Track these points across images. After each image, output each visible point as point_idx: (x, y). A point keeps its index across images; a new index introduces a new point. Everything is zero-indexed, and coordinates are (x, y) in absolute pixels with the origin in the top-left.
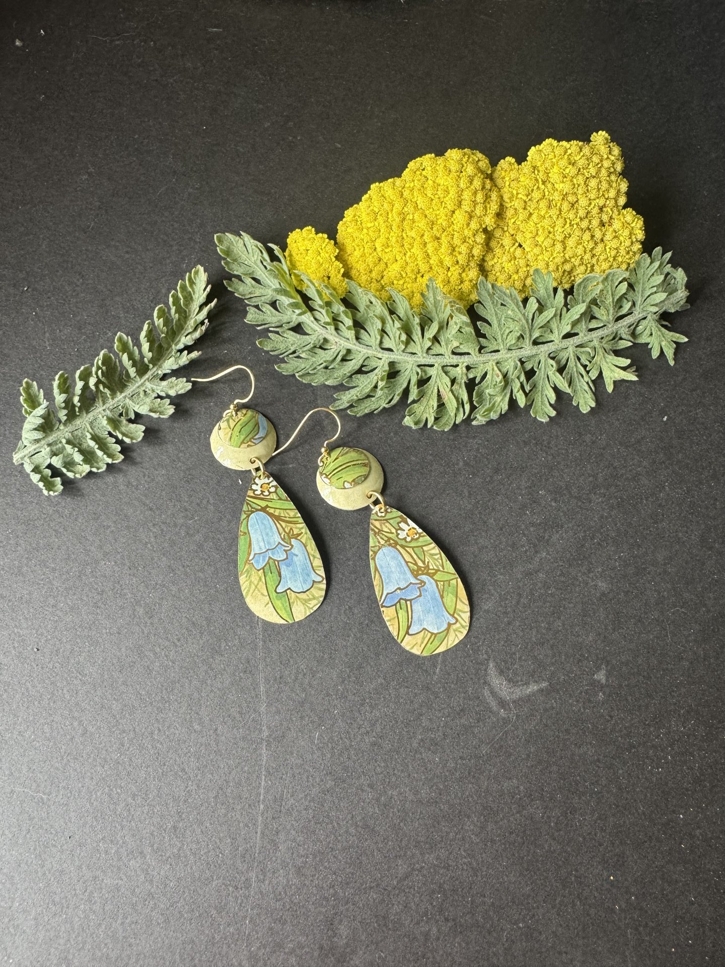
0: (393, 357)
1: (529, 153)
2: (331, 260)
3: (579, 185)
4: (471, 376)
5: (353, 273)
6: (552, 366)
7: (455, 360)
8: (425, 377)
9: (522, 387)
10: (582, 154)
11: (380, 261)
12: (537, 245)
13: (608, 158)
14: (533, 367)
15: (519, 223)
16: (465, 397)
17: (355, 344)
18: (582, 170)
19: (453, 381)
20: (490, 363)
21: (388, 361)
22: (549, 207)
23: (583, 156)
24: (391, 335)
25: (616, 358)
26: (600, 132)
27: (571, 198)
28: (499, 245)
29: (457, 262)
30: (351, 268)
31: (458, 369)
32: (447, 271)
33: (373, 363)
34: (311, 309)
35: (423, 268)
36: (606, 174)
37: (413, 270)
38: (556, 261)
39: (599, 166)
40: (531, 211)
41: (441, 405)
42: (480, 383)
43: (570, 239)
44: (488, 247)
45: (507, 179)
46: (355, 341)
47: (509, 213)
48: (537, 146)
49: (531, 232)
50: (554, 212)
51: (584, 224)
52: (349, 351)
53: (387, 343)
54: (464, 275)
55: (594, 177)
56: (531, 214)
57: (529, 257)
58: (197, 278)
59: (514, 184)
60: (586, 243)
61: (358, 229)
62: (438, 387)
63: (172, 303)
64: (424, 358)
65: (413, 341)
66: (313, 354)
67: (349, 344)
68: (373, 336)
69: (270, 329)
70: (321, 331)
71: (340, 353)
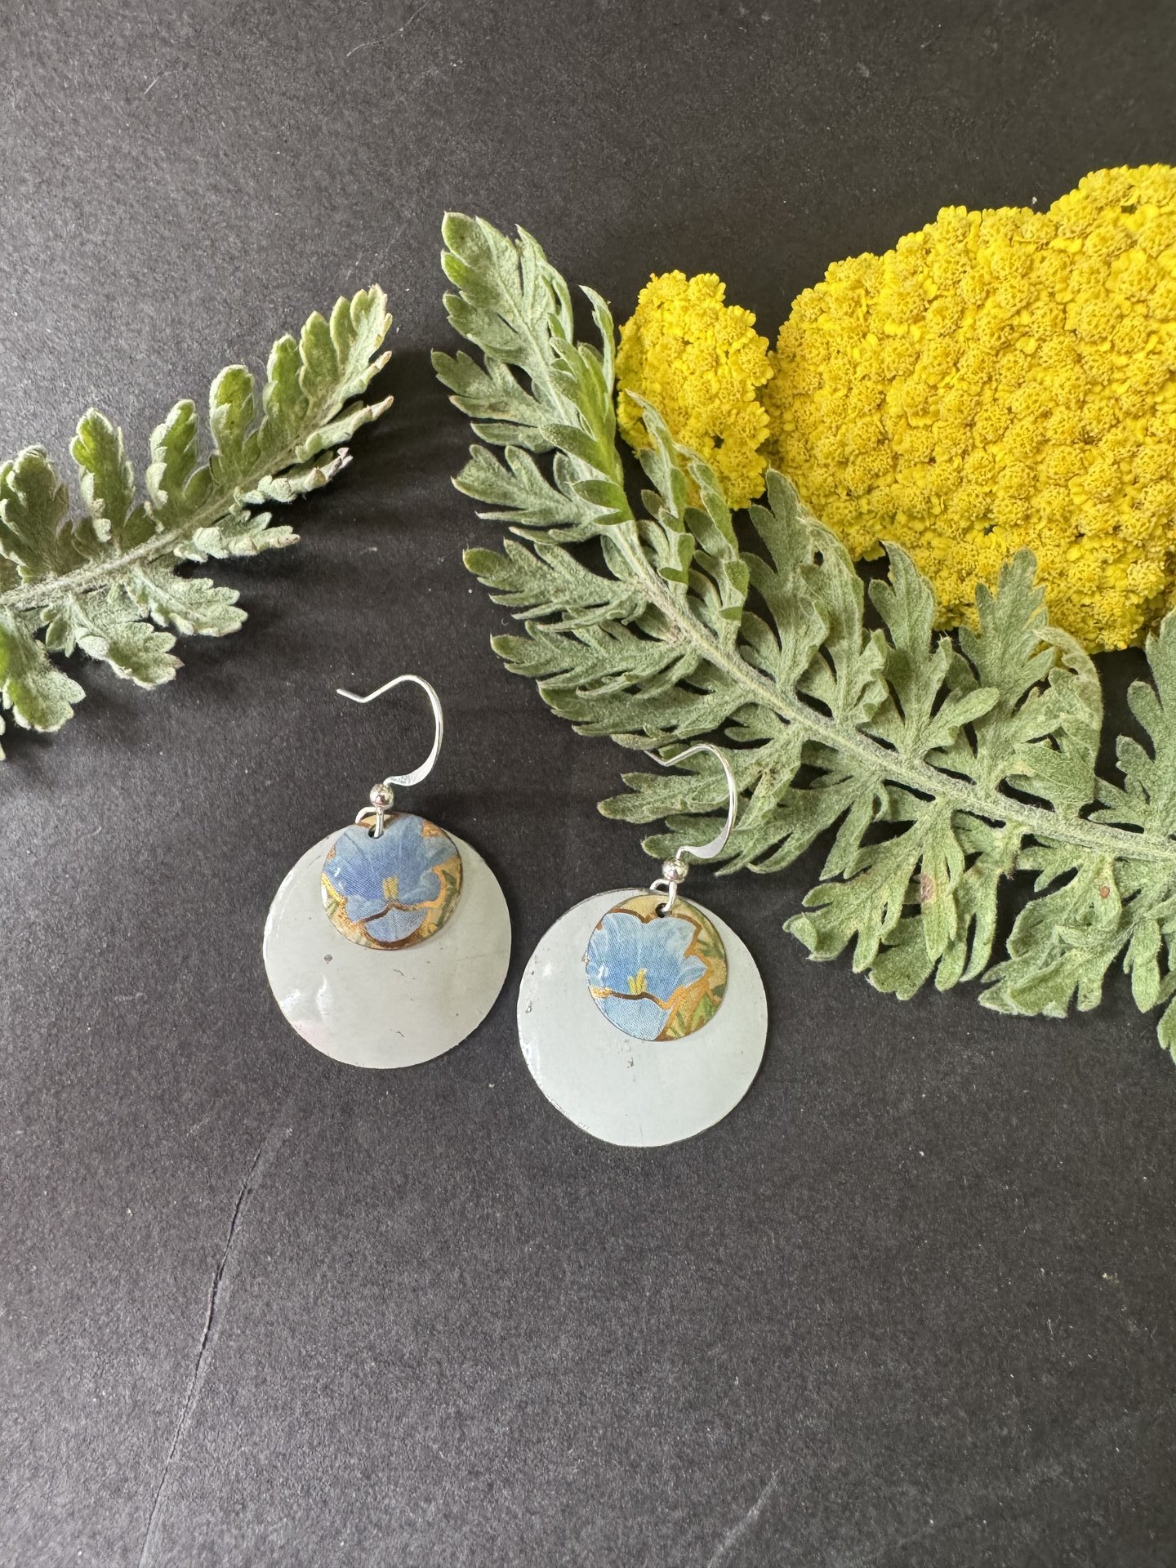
0: (823, 730)
2: (744, 392)
4: (1026, 865)
5: (794, 450)
7: (1002, 807)
8: (894, 817)
9: (1162, 957)
11: (880, 442)
16: (988, 919)
17: (728, 656)
19: (971, 860)
20: (1097, 853)
21: (804, 737)
24: (842, 671)
29: (1117, 527)
31: (998, 833)
32: (1072, 543)
33: (760, 725)
35: (1005, 509)
37: (969, 508)
41: (912, 910)
42: (1044, 893)
46: (731, 647)
52: (705, 666)
53: (822, 688)
54: (1115, 571)
58: (364, 321)
61: (852, 330)
62: (920, 860)
63: (275, 369)
64: (912, 768)
65: (902, 714)
66: (608, 638)
67: (712, 650)
68: (790, 655)
69: (513, 530)
70: (648, 582)
71: (679, 664)
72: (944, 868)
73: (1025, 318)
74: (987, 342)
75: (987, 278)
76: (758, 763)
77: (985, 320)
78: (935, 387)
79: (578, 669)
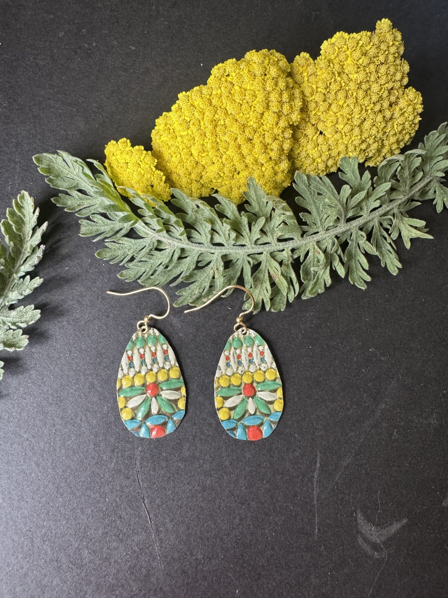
0: (224, 251)
1: (321, 47)
2: (152, 170)
3: (371, 73)
4: (296, 256)
5: (174, 177)
6: (362, 236)
7: (281, 246)
8: (256, 263)
9: (341, 261)
10: (372, 44)
11: (197, 164)
12: (337, 132)
13: (393, 44)
14: (346, 240)
15: (319, 114)
16: (293, 276)
17: (187, 244)
18: (373, 59)
19: (281, 263)
20: (311, 244)
21: (220, 255)
22: (346, 97)
23: (373, 45)
24: (221, 233)
25: (411, 219)
26: (383, 20)
27: (364, 87)
28: (304, 135)
29: (270, 158)
30: (171, 173)
31: (284, 252)
32: (261, 167)
33: (207, 258)
34: (141, 217)
35: (240, 167)
36: (392, 60)
37: (230, 171)
38: (354, 143)
39: (387, 53)
40: (330, 102)
41: (273, 284)
42: (304, 261)
43: (365, 123)
44: (295, 138)
45: (305, 74)
46: (187, 241)
47: (312, 106)
48: (329, 40)
49: (332, 122)
50: (351, 101)
51: (377, 108)
52: (183, 250)
53: (217, 239)
54: (276, 168)
55: (382, 64)
56: (330, 105)
57: (330, 142)
58: (24, 202)
59: (312, 79)
60: (379, 124)
61: (172, 138)
62: (268, 270)
63: (5, 231)
64: (253, 248)
65: (242, 236)
66: (151, 256)
67: (182, 245)
68: (204, 235)
69: (106, 240)
70: (154, 235)
71: (175, 253)
72: (275, 269)
73: (217, 116)
74: (210, 127)
75: (201, 110)
76: (212, 269)
77: (207, 121)
78: (203, 144)
79: (148, 270)
